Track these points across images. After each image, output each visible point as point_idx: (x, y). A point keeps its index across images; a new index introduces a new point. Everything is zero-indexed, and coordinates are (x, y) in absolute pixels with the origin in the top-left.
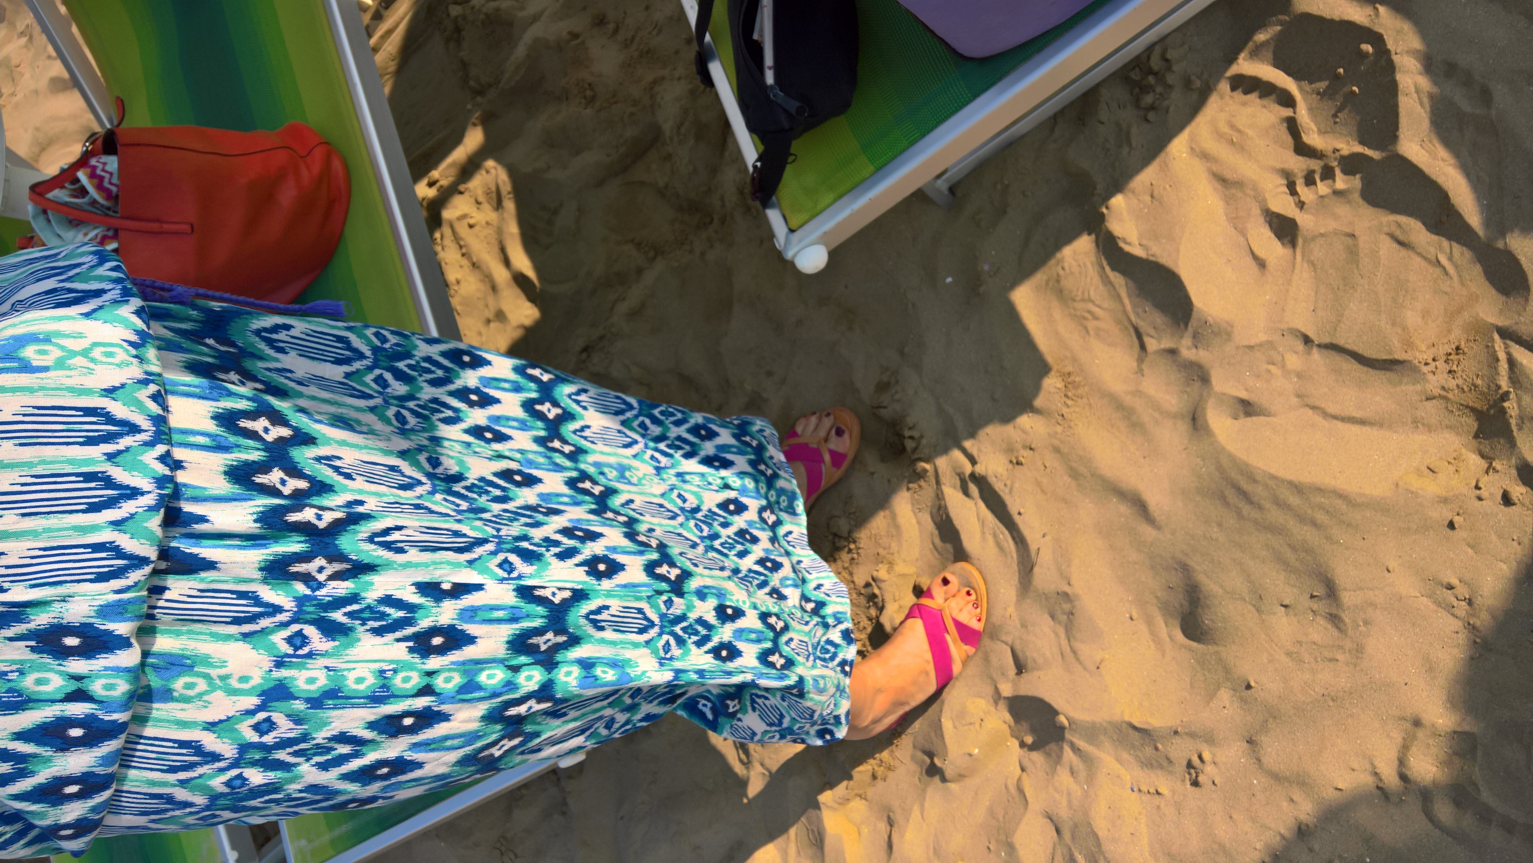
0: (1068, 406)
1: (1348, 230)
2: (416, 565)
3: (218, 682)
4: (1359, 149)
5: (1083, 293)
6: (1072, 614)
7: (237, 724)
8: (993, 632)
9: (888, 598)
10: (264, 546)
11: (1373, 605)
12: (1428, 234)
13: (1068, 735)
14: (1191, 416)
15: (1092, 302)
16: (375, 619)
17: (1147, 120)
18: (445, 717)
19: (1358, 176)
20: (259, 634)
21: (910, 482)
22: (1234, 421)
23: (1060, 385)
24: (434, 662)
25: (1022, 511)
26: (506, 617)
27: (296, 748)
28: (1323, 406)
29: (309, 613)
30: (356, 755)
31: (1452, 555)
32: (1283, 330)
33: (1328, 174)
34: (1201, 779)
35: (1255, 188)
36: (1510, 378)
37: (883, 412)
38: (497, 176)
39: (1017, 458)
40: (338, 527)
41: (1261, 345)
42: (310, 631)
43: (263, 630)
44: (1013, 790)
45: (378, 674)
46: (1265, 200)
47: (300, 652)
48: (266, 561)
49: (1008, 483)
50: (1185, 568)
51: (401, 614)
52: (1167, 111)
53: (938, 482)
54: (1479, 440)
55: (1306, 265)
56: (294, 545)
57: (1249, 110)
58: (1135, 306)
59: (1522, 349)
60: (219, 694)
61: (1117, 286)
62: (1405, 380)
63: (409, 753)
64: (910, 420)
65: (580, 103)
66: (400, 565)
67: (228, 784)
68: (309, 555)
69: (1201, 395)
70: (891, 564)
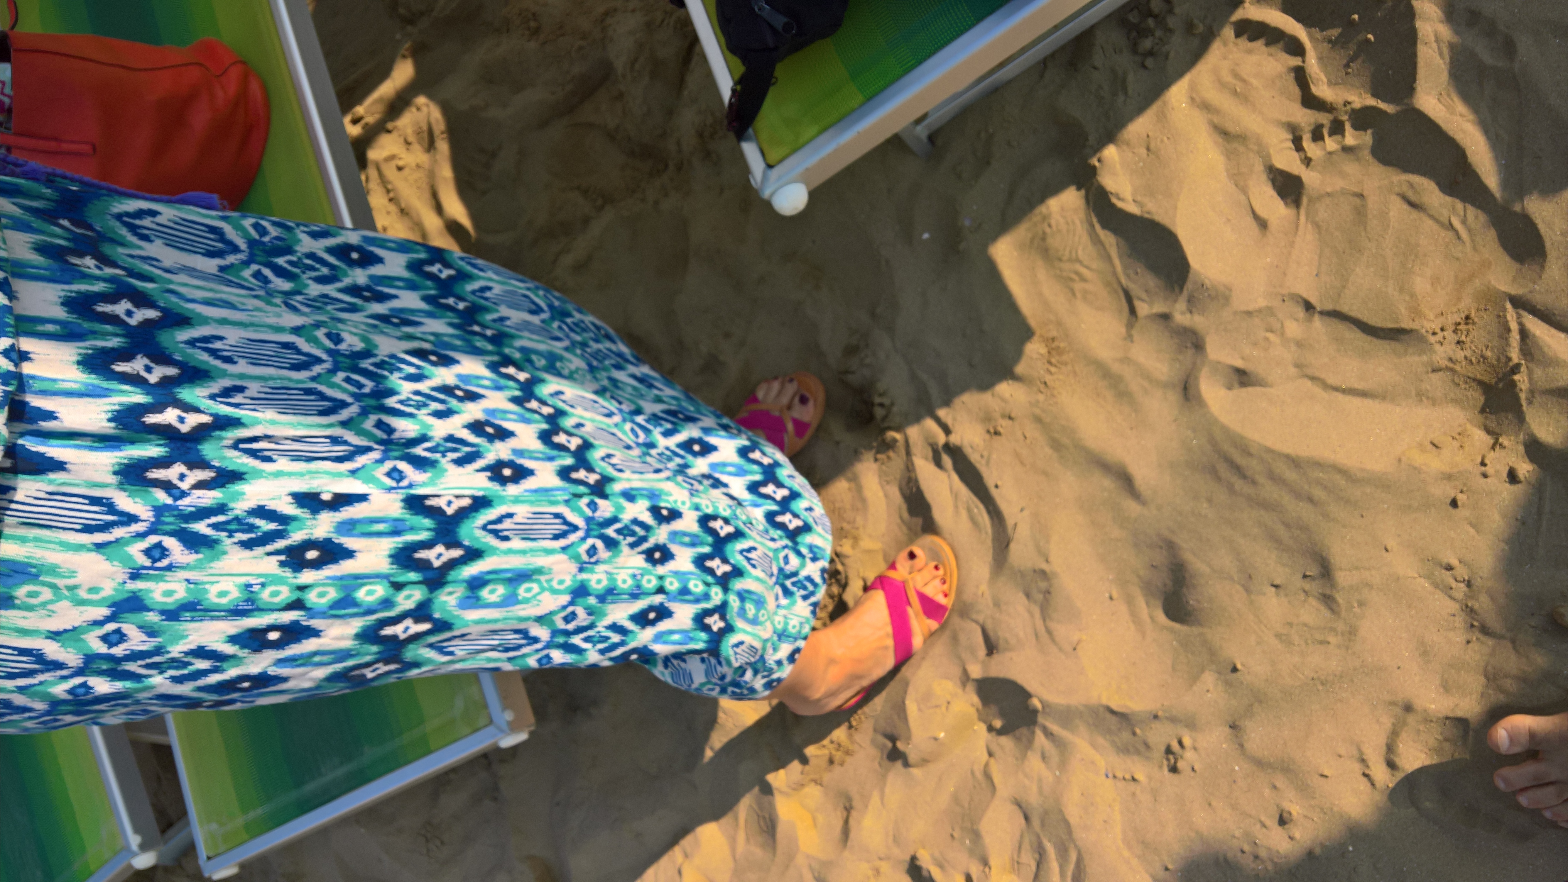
0: (1051, 373)
1: (1356, 190)
2: (290, 474)
3: (66, 592)
4: (1371, 102)
5: (1070, 252)
6: (1049, 593)
7: (83, 633)
8: (964, 610)
9: (852, 574)
10: (118, 448)
11: (1369, 586)
12: (1442, 195)
13: (1040, 719)
14: (1183, 386)
15: (1080, 262)
16: (243, 531)
17: (1144, 67)
18: (315, 633)
19: (1369, 132)
20: (114, 545)
21: (878, 452)
22: (1228, 392)
23: (1043, 350)
24: (307, 576)
25: (999, 483)
26: (387, 530)
27: (148, 661)
28: (1323, 376)
29: (168, 524)
30: (215, 670)
31: (1452, 534)
32: (1283, 295)
33: (1337, 129)
34: (1180, 765)
35: (1259, 143)
36: (1521, 350)
37: (851, 378)
38: (429, 114)
39: (995, 428)
40: (201, 433)
41: (1260, 311)
42: (170, 543)
43: (117, 541)
44: (979, 775)
45: (244, 588)
46: (1269, 156)
47: (158, 564)
48: (120, 464)
49: (985, 454)
50: (1170, 546)
51: (272, 526)
52: (1167, 56)
53: (908, 453)
54: (1485, 415)
55: (1310, 226)
56: (153, 450)
57: (1254, 58)
58: (1125, 268)
59: (1536, 319)
60: (65, 604)
61: (1107, 246)
62: (1410, 350)
63: (274, 668)
64: (881, 386)
65: (523, 35)
66: (271, 474)
67: (71, 691)
68: (167, 460)
69: (1194, 364)
70: (856, 539)
